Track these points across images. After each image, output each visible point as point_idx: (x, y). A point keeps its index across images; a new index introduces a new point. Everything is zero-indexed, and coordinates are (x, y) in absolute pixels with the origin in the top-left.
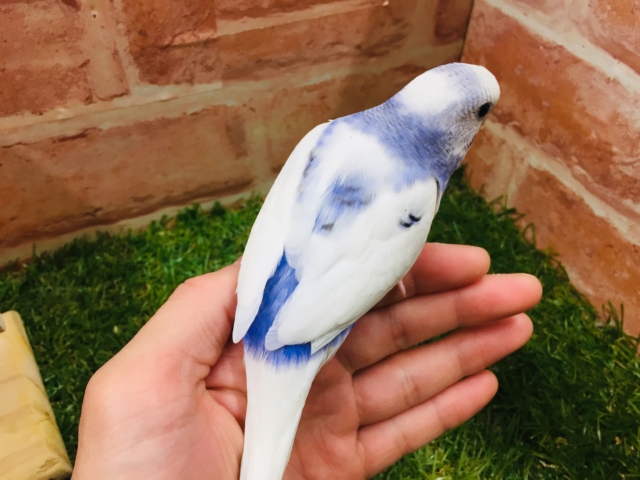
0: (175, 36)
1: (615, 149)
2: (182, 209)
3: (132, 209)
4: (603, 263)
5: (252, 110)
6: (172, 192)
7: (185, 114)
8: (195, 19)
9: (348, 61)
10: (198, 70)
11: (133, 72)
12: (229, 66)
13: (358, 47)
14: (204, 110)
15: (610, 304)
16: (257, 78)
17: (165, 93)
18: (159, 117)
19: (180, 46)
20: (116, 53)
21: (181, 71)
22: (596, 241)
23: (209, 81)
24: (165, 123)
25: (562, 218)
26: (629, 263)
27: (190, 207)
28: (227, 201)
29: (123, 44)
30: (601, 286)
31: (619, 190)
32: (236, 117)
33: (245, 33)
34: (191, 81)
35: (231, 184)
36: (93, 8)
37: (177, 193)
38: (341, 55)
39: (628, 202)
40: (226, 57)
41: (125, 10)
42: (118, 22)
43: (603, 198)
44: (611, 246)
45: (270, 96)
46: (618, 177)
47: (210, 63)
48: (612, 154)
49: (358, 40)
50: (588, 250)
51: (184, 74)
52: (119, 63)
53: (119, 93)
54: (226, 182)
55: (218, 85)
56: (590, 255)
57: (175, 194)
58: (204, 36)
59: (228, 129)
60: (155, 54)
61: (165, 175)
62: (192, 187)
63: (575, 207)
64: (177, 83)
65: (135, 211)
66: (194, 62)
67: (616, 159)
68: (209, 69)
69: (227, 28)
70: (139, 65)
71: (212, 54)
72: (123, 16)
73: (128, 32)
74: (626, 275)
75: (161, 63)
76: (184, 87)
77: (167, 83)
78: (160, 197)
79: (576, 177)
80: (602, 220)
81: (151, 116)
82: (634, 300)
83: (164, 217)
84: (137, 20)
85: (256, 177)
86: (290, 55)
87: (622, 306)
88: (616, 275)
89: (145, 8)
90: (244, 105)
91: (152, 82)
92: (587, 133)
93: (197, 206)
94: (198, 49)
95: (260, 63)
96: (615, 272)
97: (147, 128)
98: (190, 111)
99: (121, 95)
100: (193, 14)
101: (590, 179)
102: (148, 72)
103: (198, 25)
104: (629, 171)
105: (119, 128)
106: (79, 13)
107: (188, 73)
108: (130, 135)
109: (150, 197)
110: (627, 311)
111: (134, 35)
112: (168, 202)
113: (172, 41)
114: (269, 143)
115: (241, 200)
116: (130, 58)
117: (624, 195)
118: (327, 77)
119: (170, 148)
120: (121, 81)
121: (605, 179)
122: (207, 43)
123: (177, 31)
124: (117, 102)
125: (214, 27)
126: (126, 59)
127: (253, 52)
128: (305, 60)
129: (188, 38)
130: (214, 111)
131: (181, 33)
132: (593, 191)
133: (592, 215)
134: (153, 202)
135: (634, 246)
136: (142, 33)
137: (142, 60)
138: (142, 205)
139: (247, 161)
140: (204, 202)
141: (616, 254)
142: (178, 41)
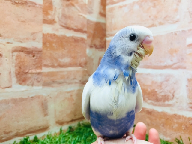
0: (30, 70)
1: (156, 90)
2: (22, 138)
3: (2, 137)
4: (168, 126)
5: (51, 98)
6: (19, 130)
7: (29, 97)
8: (36, 66)
9: (78, 85)
10: (35, 82)
11: (14, 79)
12: (45, 82)
13: (80, 81)
14: (35, 96)
15: (177, 139)
16: (53, 87)
17: (24, 88)
18: (20, 97)
19: (31, 73)
20: (10, 73)
21: (30, 81)
22: (163, 120)
23: (38, 86)
24: (22, 100)
25: (150, 119)
26: (175, 121)
27: (25, 137)
28: (39, 135)
29: (13, 70)
30: (171, 134)
31: (163, 100)
32: (45, 100)
33: (50, 72)
34: (32, 85)
35: (41, 128)
36: (6, 57)
37: (21, 131)
38: (76, 83)
39: (167, 103)
40: (44, 79)
41: (16, 60)
42: (13, 63)
43: (159, 105)
44: (168, 119)
45: (56, 93)
46: (161, 97)
47: (39, 80)
48: (156, 92)
49: (80, 79)
50: (162, 125)
51: (31, 82)
52: (11, 76)
53: (8, 86)
54: (40, 127)
55: (41, 87)
56: (163, 126)
57: (20, 131)
58: (38, 71)
59: (43, 104)
60: (22, 75)
61: (18, 122)
62: (27, 128)
63: (152, 113)
64: (28, 85)
65: (4, 138)
66: (34, 79)
67: (158, 93)
68: (39, 82)
69: (45, 70)
70: (17, 78)
71: (40, 77)
72: (15, 61)
73: (16, 66)
74: (177, 125)
75: (24, 78)
76: (30, 87)
77: (25, 85)
78: (15, 132)
79: (149, 104)
80: (162, 112)
81: (17, 97)
82: (183, 132)
83: (15, 142)
84: (19, 63)
85: (50, 125)
86: (62, 81)
87: (180, 137)
88: (174, 127)
89: (22, 60)
90: (48, 96)
91: (20, 84)
92: (147, 90)
93: (28, 137)
94: (36, 75)
95: (54, 82)
96: (173, 127)
97: (15, 101)
98: (31, 96)
99: (9, 87)
100: (36, 64)
101: (153, 102)
102: (20, 80)
103: (37, 68)
104: (163, 94)
105: (5, 100)
106: (2, 58)
107: (32, 82)
108: (9, 103)
109: (11, 132)
110: (182, 138)
111: (17, 68)
112: (17, 135)
113: (29, 71)
114: (55, 111)
115: (45, 135)
116: (15, 75)
117: (164, 101)
118: (72, 89)
119: (22, 110)
120: (10, 82)
121: (158, 100)
122: (39, 73)
123: (31, 68)
124: (7, 90)
125: (41, 69)
126: (13, 75)
127: (52, 78)
128: (66, 83)
129: (34, 71)
130: (39, 97)
131: (32, 69)
132: (156, 105)
133: (158, 112)
134: (11, 134)
135: (174, 114)
136: (20, 68)
137: (18, 76)
138: (7, 136)
139: (47, 118)
140: (31, 135)
141: (171, 120)
142: (30, 71)
